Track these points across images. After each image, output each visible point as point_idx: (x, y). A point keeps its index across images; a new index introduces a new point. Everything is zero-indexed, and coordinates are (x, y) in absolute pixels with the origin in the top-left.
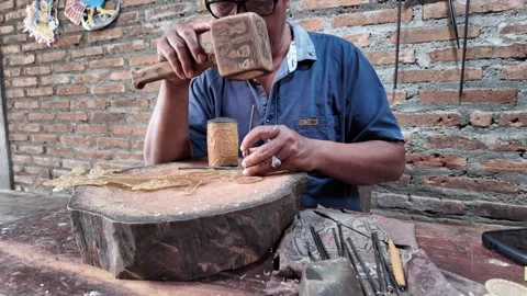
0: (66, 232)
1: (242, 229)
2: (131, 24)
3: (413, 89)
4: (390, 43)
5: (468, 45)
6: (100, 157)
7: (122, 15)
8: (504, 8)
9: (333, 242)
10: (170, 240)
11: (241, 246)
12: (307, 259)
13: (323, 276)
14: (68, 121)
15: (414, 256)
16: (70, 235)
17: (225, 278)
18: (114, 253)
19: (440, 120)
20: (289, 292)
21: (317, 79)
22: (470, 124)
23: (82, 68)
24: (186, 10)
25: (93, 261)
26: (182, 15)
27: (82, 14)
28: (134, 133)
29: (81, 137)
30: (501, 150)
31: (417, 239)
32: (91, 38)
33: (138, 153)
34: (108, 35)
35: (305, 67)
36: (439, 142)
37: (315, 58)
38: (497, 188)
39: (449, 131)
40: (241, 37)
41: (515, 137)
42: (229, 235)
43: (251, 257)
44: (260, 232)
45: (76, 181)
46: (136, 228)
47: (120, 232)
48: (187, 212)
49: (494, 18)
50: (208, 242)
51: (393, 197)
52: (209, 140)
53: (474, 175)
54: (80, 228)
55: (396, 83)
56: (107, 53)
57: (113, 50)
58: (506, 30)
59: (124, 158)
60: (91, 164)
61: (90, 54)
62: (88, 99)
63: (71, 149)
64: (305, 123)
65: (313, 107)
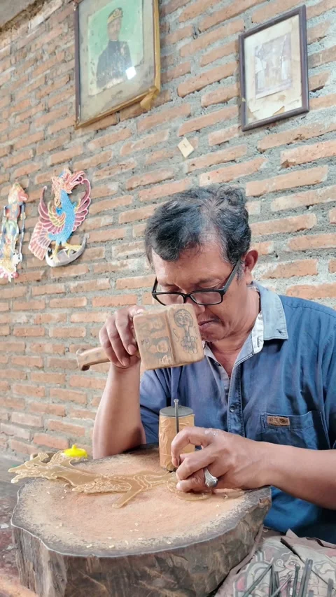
0: (7, 537)
1: (173, 571)
2: (96, 261)
6: (53, 411)
7: (88, 251)
10: (99, 576)
11: (172, 590)
14: (22, 366)
21: (288, 362)
23: (42, 307)
25: (28, 583)
27: (47, 248)
29: (34, 386)
32: (53, 275)
34: (72, 272)
35: (274, 347)
40: (159, 333)
42: (159, 577)
44: (195, 576)
46: (69, 560)
47: (55, 562)
48: (117, 545)
50: (137, 583)
54: (20, 546)
56: (70, 292)
57: (76, 288)
59: (79, 416)
60: (43, 421)
61: (52, 291)
62: (45, 342)
63: (22, 400)
64: (274, 422)
65: (284, 401)
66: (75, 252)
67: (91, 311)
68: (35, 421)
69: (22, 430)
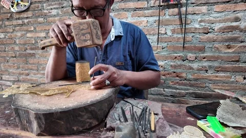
0: (10, 116)
1: (91, 112)
2: (37, 10)
3: (165, 45)
4: (156, 25)
5: (187, 27)
6: (23, 74)
7: (32, 6)
8: (200, 12)
9: (129, 114)
10: (60, 119)
11: (90, 119)
12: (118, 122)
13: (123, 130)
14: (5, 57)
15: (159, 118)
16: (12, 117)
17: (84, 132)
18: (35, 125)
19: (176, 58)
20: (110, 136)
21: (124, 44)
22: (187, 59)
23: (12, 31)
24: (64, 5)
25: (24, 129)
26: (62, 7)
27: (10, 4)
28: (40, 63)
29: (12, 64)
30: (199, 70)
31: (162, 110)
32: (15, 16)
33: (42, 72)
34: (25, 15)
35: (119, 39)
36: (175, 67)
37: (122, 35)
38: (197, 85)
39: (179, 62)
40: (85, 31)
41: (204, 65)
42: (85, 115)
43: (95, 123)
44: (99, 113)
45: (14, 92)
46: (45, 115)
47: (38, 117)
48: (67, 106)
49: (196, 16)
50: (76, 119)
51: (157, 90)
52: (76, 70)
53: (189, 80)
54: (18, 115)
55: (158, 42)
56: (25, 24)
57: (28, 22)
58: (201, 21)
59: (35, 75)
60: (18, 78)
61: (16, 24)
62: (15, 46)
63: (7, 71)
64: (118, 64)
65: (122, 57)
66: (25, 6)
67: (36, 32)
68: (14, 78)
69: (9, 82)
